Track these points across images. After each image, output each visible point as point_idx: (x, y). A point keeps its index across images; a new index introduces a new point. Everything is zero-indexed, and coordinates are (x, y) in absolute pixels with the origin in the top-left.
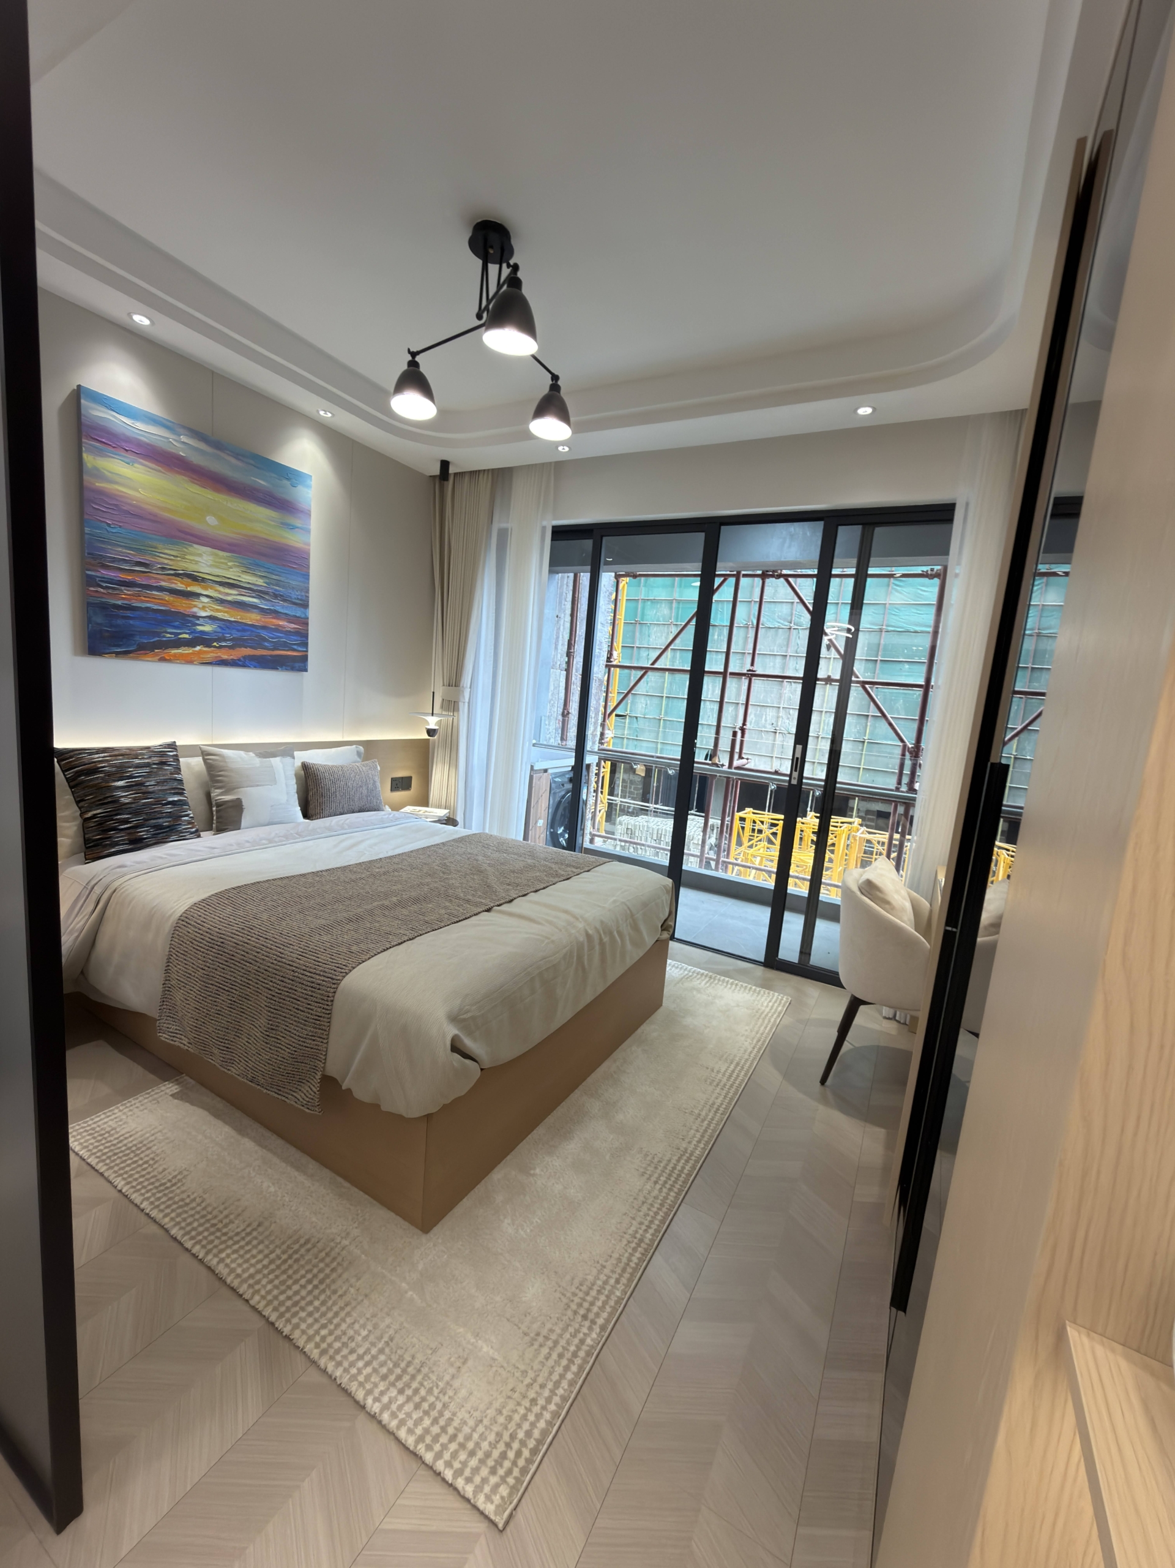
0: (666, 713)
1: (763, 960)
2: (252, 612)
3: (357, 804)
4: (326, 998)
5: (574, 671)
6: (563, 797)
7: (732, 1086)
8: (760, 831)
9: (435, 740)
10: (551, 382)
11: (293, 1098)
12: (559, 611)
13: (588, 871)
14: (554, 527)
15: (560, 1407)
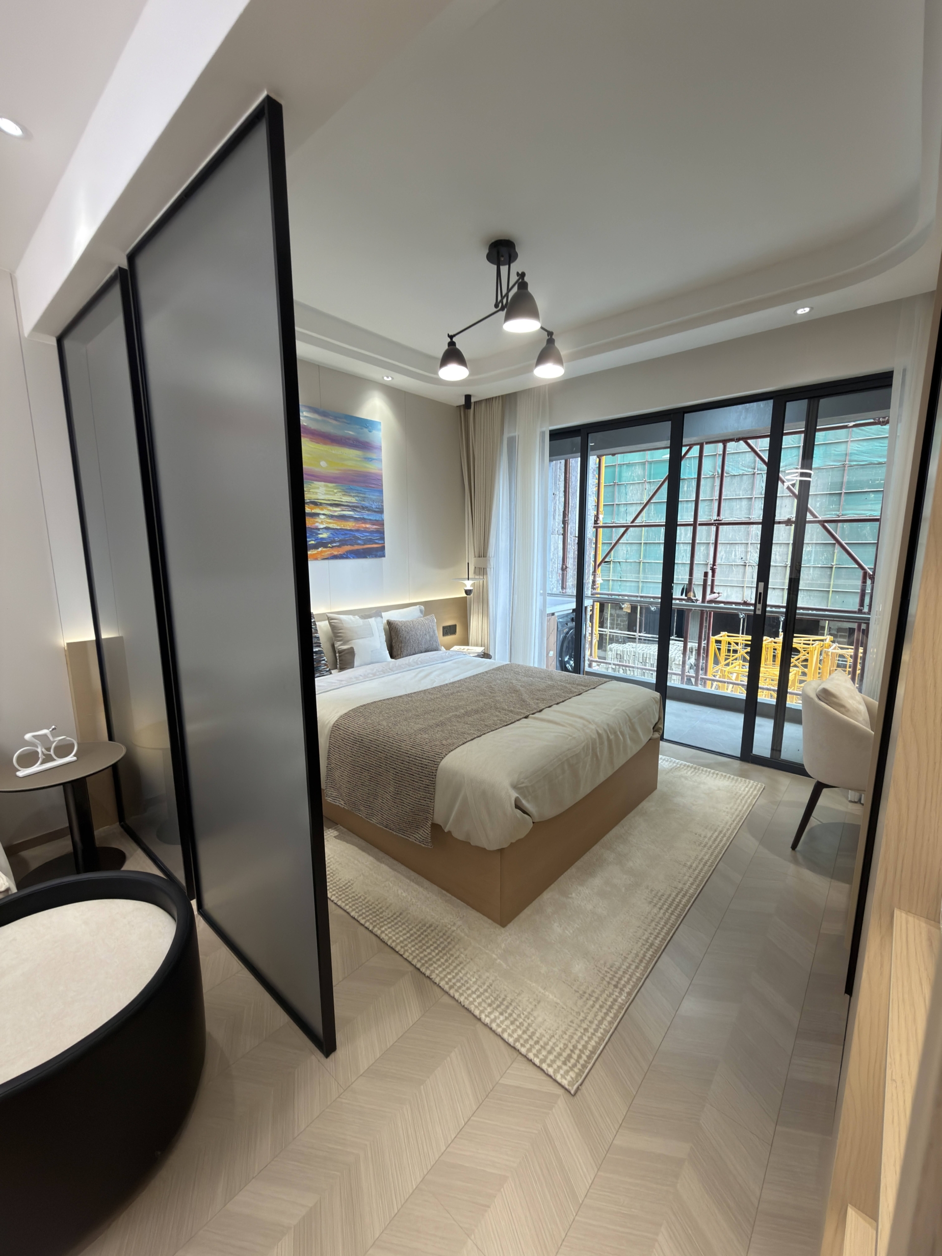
0: (645, 557)
1: (739, 756)
2: (350, 521)
3: (424, 647)
4: (431, 774)
5: (569, 534)
6: (567, 633)
7: (716, 847)
8: (735, 651)
9: (471, 598)
10: (547, 338)
11: (414, 838)
12: (555, 489)
13: (594, 688)
14: (550, 431)
15: (604, 1035)
